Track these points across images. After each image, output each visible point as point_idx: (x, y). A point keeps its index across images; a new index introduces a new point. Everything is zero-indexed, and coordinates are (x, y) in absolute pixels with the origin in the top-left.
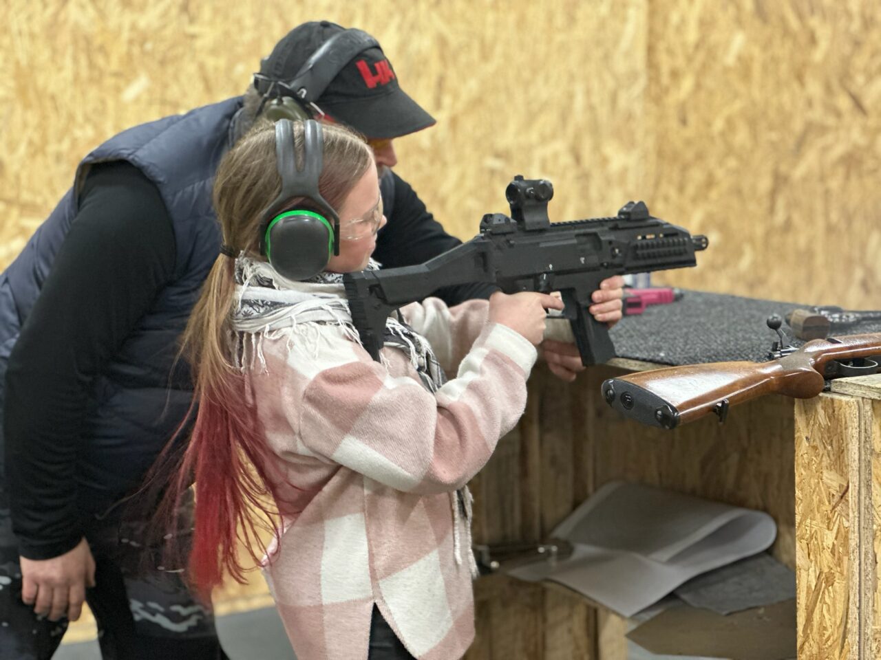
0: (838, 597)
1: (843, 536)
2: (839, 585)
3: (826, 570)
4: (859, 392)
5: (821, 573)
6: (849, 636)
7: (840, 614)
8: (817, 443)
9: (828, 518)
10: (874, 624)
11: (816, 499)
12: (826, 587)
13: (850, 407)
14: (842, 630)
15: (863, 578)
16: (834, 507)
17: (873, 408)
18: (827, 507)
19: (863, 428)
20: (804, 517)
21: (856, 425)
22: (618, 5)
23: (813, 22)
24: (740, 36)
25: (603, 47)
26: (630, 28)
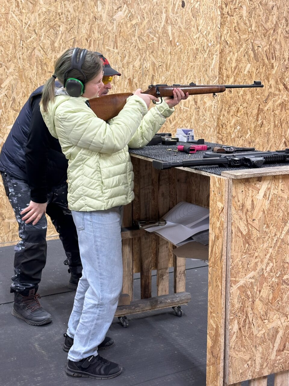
0: (220, 243)
1: (222, 224)
2: (220, 240)
3: (217, 235)
4: (229, 176)
5: (216, 235)
6: (223, 257)
7: (220, 249)
8: (216, 193)
9: (218, 218)
10: (231, 253)
11: (215, 211)
12: (217, 240)
13: (225, 181)
14: (221, 254)
15: (228, 237)
16: (220, 214)
17: (233, 181)
18: (218, 214)
19: (229, 188)
20: (212, 217)
21: (227, 187)
22: (210, 54)
23: (273, 61)
24: (249, 65)
25: (205, 67)
26: (214, 61)
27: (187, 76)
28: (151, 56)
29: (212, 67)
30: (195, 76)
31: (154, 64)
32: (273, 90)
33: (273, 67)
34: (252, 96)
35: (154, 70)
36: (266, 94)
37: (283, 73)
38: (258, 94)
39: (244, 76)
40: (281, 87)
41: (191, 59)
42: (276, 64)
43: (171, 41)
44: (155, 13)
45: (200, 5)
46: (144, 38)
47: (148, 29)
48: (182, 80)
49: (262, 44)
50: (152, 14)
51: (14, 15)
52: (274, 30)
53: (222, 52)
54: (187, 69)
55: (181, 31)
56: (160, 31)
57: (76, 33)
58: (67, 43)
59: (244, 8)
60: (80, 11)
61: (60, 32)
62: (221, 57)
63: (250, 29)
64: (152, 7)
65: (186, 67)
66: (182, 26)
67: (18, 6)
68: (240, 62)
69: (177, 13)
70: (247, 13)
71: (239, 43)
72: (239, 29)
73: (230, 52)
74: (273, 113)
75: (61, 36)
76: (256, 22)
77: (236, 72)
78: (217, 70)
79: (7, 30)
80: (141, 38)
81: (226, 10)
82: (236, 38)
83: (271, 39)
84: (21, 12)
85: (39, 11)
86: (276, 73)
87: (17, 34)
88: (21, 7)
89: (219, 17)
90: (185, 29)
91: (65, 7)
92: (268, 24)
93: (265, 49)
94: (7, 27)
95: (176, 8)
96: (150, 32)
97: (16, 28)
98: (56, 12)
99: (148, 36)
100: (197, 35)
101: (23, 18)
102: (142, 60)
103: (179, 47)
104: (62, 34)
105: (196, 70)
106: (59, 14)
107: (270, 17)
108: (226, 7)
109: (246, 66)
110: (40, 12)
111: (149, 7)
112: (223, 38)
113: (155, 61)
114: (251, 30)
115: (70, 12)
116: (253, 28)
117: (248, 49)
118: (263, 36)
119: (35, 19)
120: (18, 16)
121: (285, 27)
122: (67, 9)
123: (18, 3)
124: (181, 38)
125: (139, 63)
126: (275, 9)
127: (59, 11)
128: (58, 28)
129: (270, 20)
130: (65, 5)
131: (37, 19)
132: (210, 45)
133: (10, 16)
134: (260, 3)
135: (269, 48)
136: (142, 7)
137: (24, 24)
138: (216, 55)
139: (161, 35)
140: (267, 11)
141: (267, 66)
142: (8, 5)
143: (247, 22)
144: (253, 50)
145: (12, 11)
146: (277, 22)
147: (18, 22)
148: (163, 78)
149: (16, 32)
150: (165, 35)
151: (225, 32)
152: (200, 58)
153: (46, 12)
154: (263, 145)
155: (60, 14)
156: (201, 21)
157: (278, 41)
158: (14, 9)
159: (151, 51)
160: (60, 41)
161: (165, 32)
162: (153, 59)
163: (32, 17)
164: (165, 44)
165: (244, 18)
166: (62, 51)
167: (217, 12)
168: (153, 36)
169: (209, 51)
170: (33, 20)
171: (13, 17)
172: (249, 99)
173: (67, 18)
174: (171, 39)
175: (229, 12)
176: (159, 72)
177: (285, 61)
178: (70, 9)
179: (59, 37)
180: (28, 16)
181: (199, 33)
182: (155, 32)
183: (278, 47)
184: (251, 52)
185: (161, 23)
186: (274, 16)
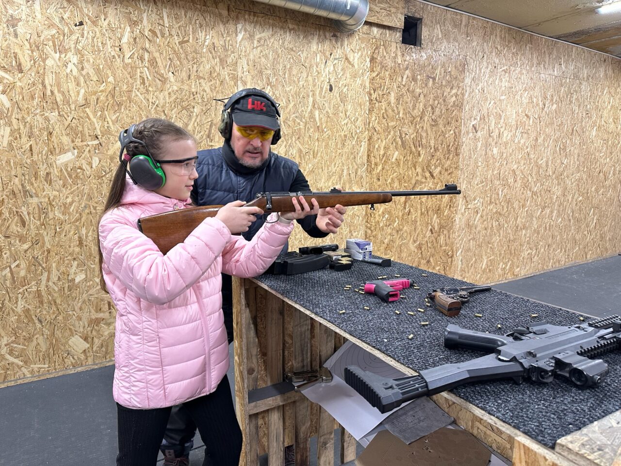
22: (359, 141)
23: (420, 149)
24: (397, 153)
25: (353, 155)
26: (362, 149)
27: (335, 164)
28: (297, 142)
29: (360, 154)
30: (343, 164)
31: (300, 151)
32: (419, 178)
33: (419, 155)
34: (400, 185)
35: (300, 156)
36: (413, 182)
37: (429, 161)
38: (405, 182)
39: (392, 163)
40: (428, 174)
41: (339, 146)
42: (422, 152)
43: (318, 127)
44: (301, 96)
45: (347, 89)
46: (289, 123)
47: (294, 113)
48: (330, 168)
49: (410, 132)
50: (298, 97)
51: (138, 94)
52: (421, 118)
53: (370, 139)
54: (335, 157)
55: (328, 117)
56: (307, 115)
57: (213, 115)
58: (202, 126)
59: (392, 94)
60: (218, 91)
61: (195, 114)
62: (369, 144)
63: (397, 117)
64: (298, 90)
65: (333, 154)
66: (329, 111)
67: (143, 83)
68: (388, 149)
69: (324, 97)
70: (395, 100)
71: (387, 130)
72: (387, 116)
73: (378, 139)
74: (419, 201)
75: (196, 119)
76: (404, 110)
77: (384, 160)
78: (365, 157)
79: (130, 110)
80: (287, 123)
81: (374, 96)
82: (384, 125)
83: (418, 127)
84: (147, 90)
85: (169, 89)
86: (422, 161)
87: (143, 115)
88: (147, 84)
89: (368, 103)
90: (333, 114)
91: (200, 86)
92: (415, 111)
93: (412, 137)
94: (129, 107)
95: (324, 92)
96: (296, 117)
97: (141, 109)
98: (190, 92)
99: (294, 121)
100: (346, 122)
101: (150, 96)
102: (287, 147)
103: (327, 133)
104: (197, 116)
105: (344, 158)
106: (193, 93)
107: (417, 105)
108: (374, 92)
109: (393, 154)
110: (170, 91)
111: (295, 90)
112: (371, 125)
113: (301, 148)
114: (399, 117)
115: (206, 92)
116: (401, 115)
117: (396, 136)
118: (410, 124)
119: (164, 98)
120: (143, 95)
121: (431, 115)
122: (203, 88)
123: (143, 79)
124: (329, 124)
125: (285, 150)
126: (422, 96)
127: (193, 90)
128: (192, 110)
129: (417, 108)
130: (200, 83)
131: (167, 99)
132: (358, 131)
133: (133, 94)
134: (408, 89)
135: (416, 136)
136: (288, 89)
137: (151, 103)
138: (365, 142)
139: (308, 120)
140: (414, 99)
141: (413, 154)
142: (131, 81)
143: (395, 109)
144: (401, 137)
145: (136, 89)
146: (423, 110)
147: (144, 101)
148: (310, 165)
149: (141, 112)
150: (312, 120)
151: (373, 119)
152: (349, 145)
153: (177, 91)
154: (410, 233)
155: (195, 93)
156: (350, 106)
157: (425, 128)
158: (138, 87)
159: (297, 137)
160: (194, 124)
161: (312, 116)
162: (300, 145)
163: (161, 96)
164: (312, 130)
165: (392, 105)
166: (197, 135)
167: (366, 98)
168: (299, 121)
169: (358, 138)
170: (162, 99)
171: (137, 95)
172: (396, 187)
173: (202, 98)
174: (318, 125)
175: (378, 98)
176: (306, 160)
177: (431, 148)
178: (206, 88)
179: (193, 120)
180: (155, 94)
181: (348, 119)
182: (301, 117)
183: (424, 135)
184: (398, 139)
185: (307, 107)
186: (421, 104)
